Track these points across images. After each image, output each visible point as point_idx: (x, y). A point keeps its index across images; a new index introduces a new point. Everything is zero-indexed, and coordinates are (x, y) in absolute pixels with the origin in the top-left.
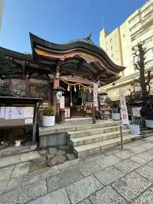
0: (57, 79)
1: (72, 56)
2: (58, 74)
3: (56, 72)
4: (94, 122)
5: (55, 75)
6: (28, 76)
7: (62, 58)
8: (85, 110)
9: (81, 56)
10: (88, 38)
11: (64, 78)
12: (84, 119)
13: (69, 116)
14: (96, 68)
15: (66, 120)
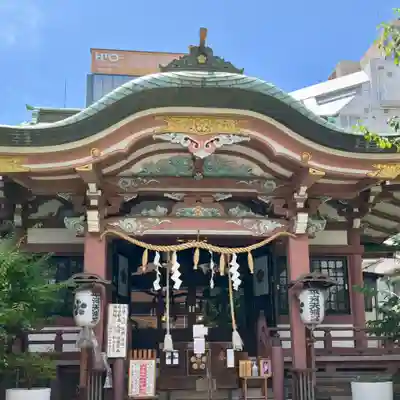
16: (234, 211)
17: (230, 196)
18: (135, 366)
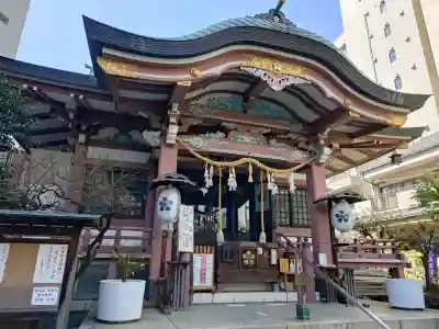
0: (171, 146)
1: (217, 70)
2: (174, 129)
3: (168, 124)
4: (301, 314)
5: (164, 135)
6: (82, 138)
7: (183, 79)
8: (274, 262)
9: (251, 71)
10: (276, 12)
11: (198, 143)
12: (269, 296)
13: (209, 283)
14: (311, 104)
15: (197, 298)
16: (273, 142)
17: (269, 131)
18: (197, 258)
